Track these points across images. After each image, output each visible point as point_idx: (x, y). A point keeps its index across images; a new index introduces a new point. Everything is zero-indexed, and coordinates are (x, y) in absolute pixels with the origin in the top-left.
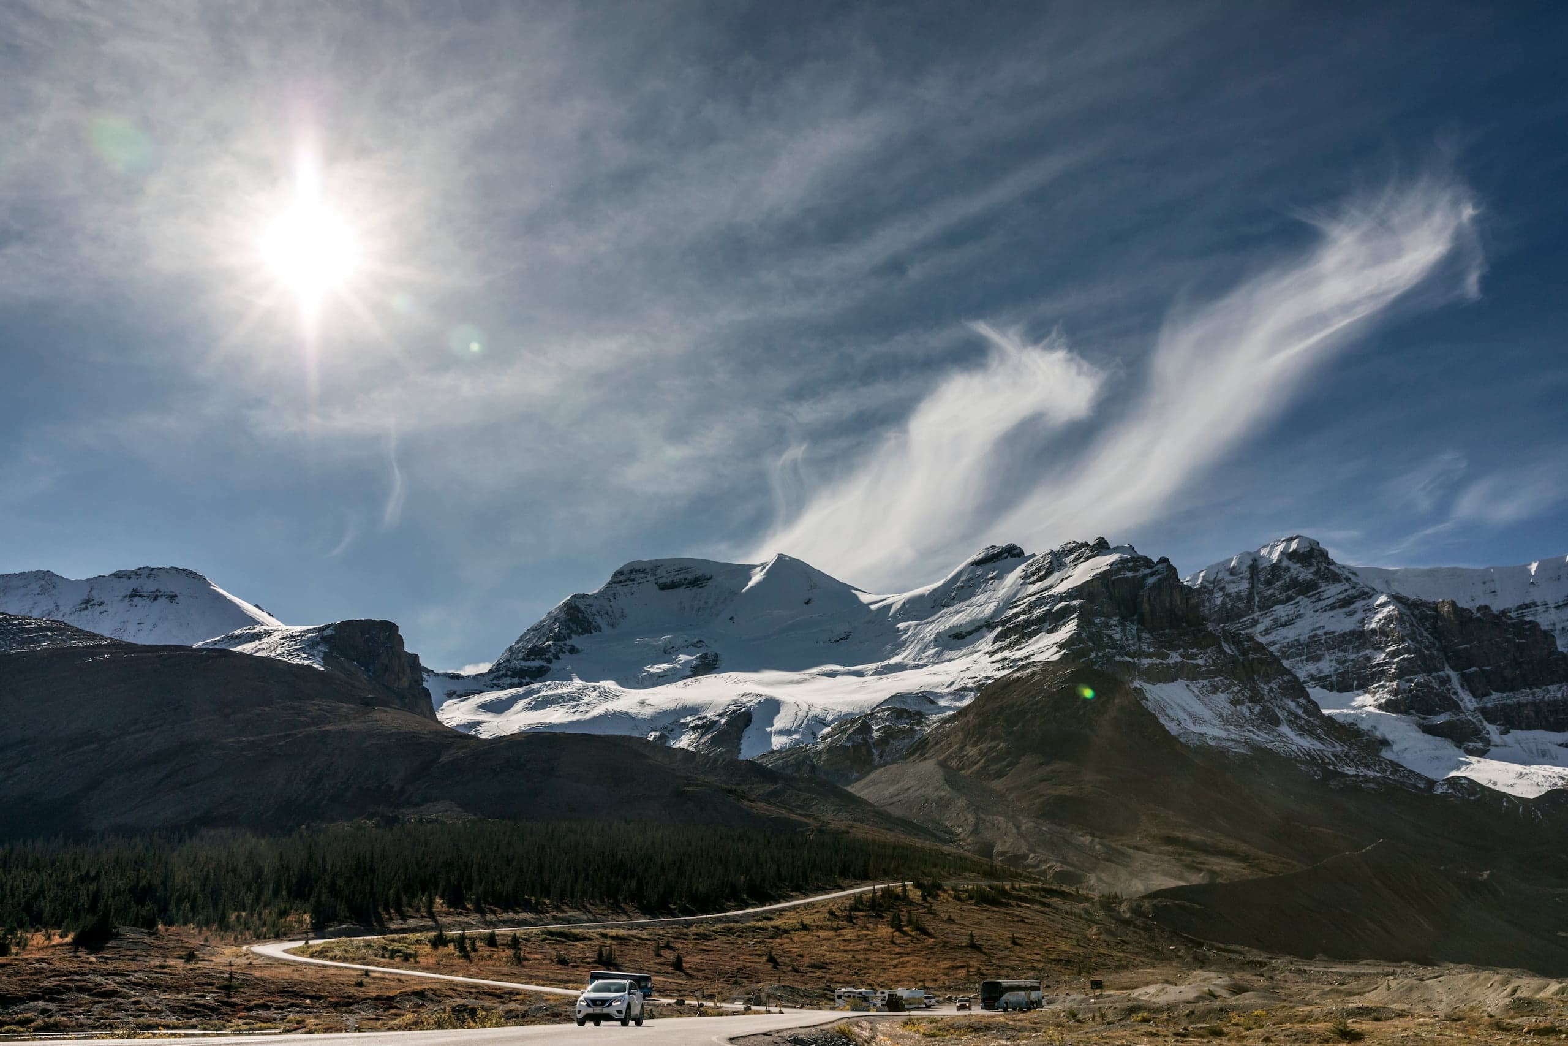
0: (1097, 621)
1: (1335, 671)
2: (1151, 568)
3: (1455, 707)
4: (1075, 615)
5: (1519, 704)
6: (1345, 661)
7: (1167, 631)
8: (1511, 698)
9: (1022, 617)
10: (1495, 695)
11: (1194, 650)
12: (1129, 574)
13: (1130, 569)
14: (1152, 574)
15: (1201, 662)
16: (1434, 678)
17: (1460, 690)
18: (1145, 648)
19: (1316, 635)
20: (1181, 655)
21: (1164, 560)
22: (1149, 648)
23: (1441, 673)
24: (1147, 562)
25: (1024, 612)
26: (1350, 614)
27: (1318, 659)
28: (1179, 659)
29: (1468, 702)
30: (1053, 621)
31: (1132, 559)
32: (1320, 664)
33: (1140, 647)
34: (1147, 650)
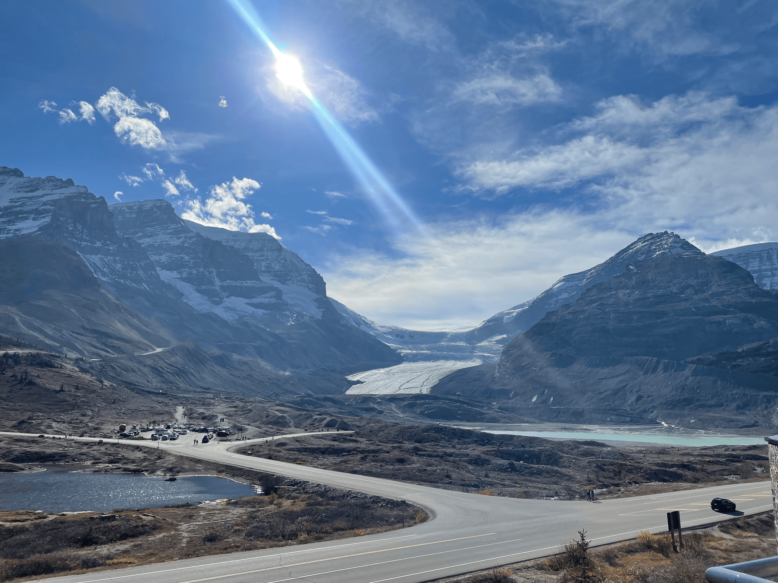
0: (61, 219)
1: (167, 261)
2: (94, 200)
3: (213, 284)
4: (50, 214)
5: (236, 286)
6: (172, 258)
7: (97, 231)
8: (233, 283)
9: (18, 209)
10: (228, 281)
11: (109, 242)
12: (83, 200)
13: (84, 198)
14: (94, 203)
15: (111, 248)
16: (207, 271)
17: (215, 277)
18: (84, 237)
19: (162, 244)
20: (102, 243)
21: (102, 198)
22: (86, 237)
23: (210, 269)
24: (93, 196)
25: (20, 206)
26: (179, 238)
27: (161, 254)
28: (101, 245)
29: (218, 282)
30: (38, 213)
31: (84, 193)
32: (161, 257)
33: (82, 236)
34: (85, 238)
